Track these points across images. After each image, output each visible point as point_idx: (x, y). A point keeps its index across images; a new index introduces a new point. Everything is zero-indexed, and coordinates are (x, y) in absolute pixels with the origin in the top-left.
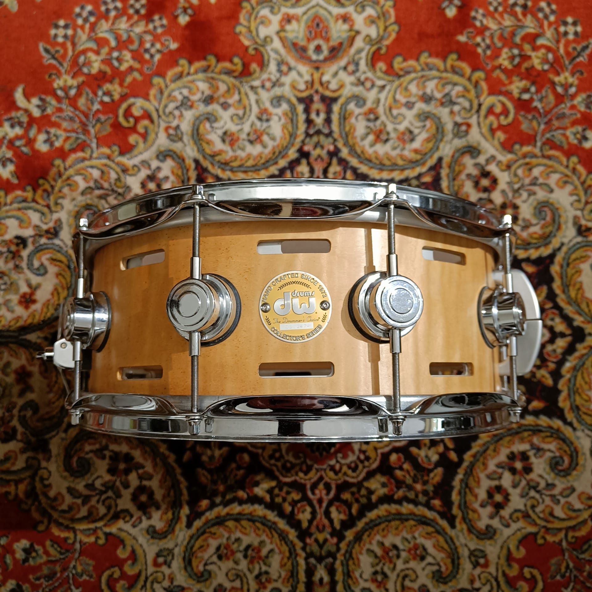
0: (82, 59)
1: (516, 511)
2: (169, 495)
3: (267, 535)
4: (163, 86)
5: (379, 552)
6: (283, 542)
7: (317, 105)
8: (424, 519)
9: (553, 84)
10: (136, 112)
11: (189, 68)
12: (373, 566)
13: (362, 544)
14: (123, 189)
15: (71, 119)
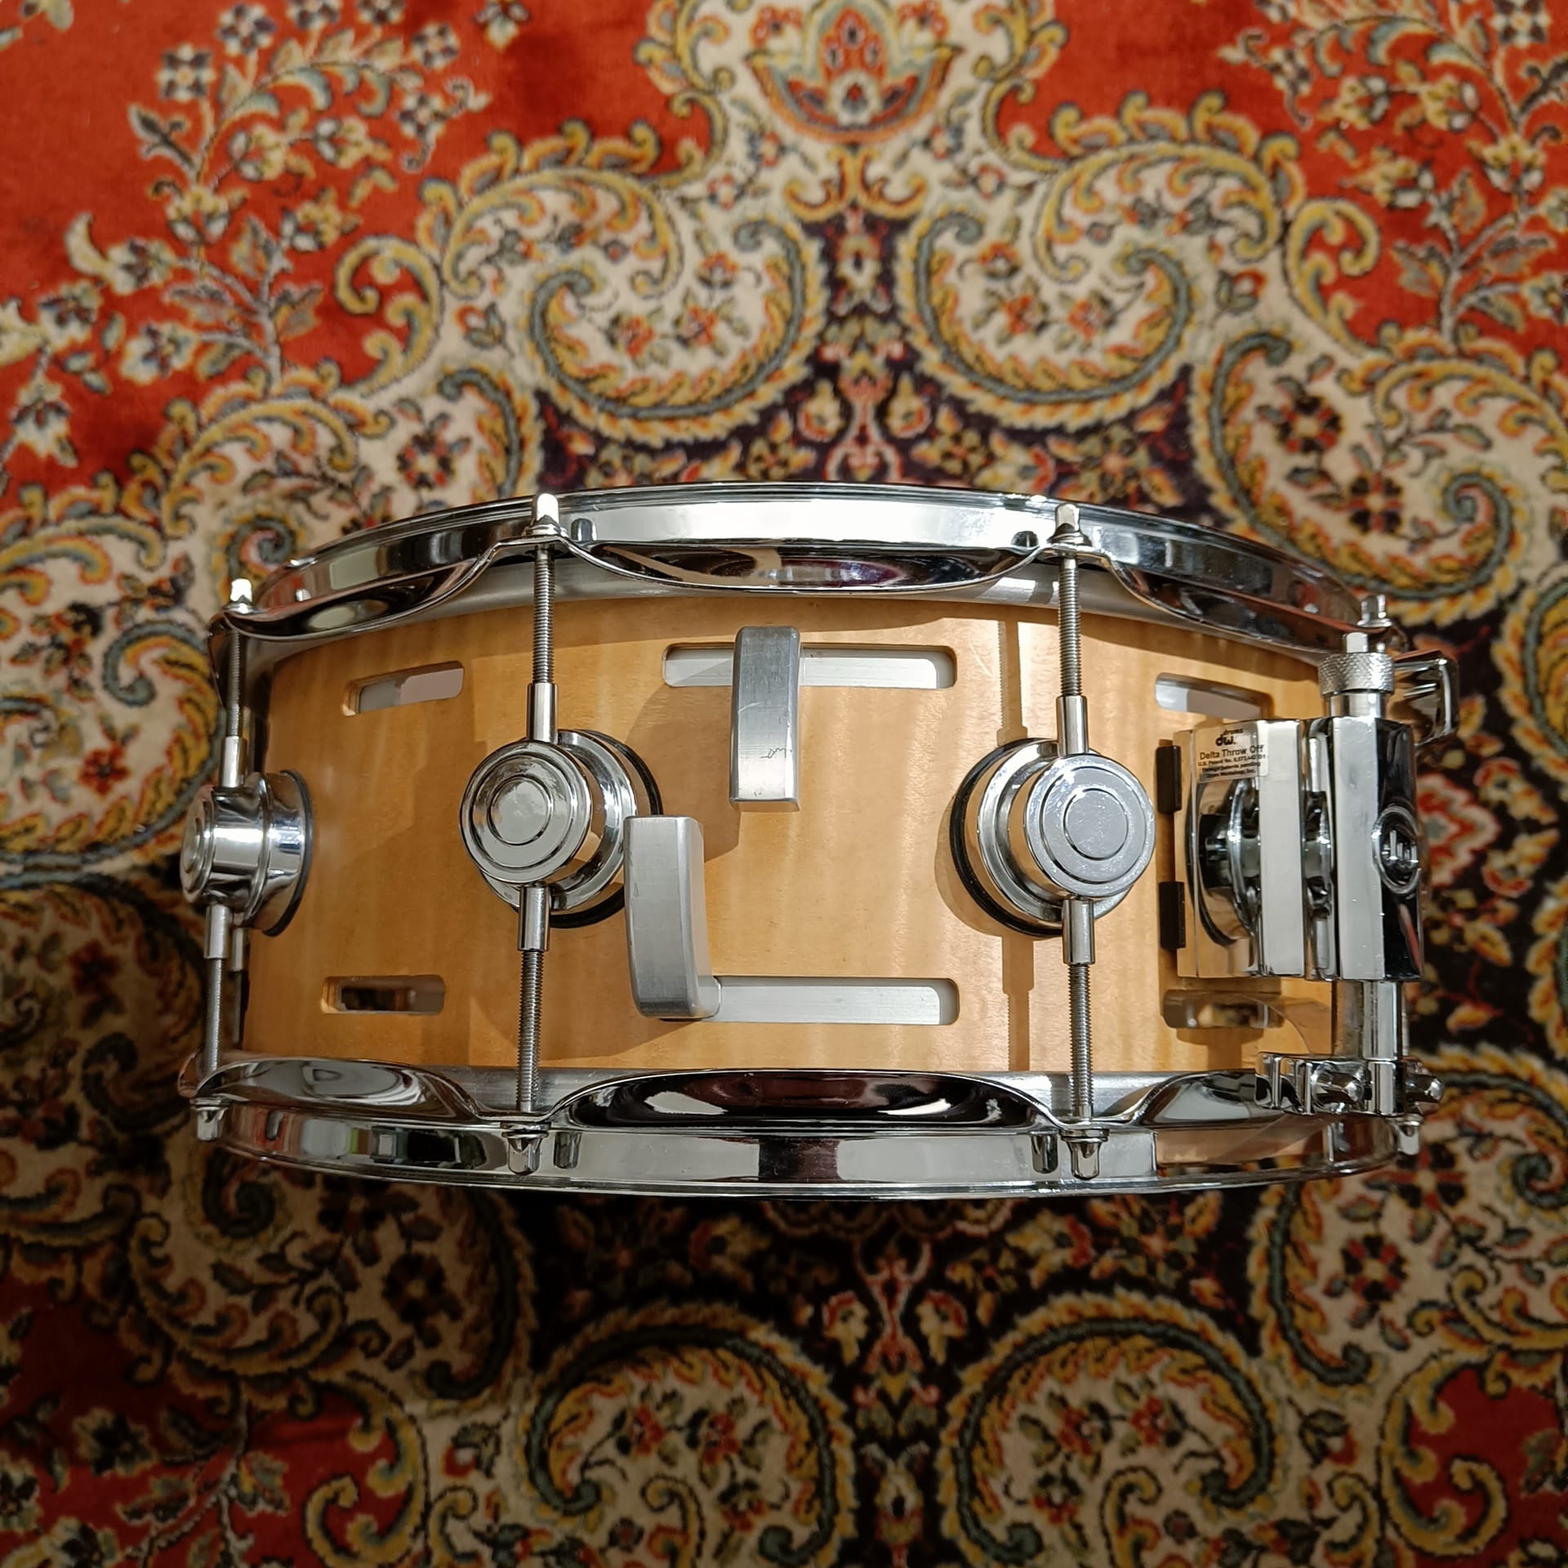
0: (239, 143)
1: (1425, 1305)
2: (483, 1279)
3: (749, 1384)
4: (451, 204)
5: (1054, 1423)
6: (792, 1402)
7: (856, 240)
8: (1172, 1333)
9: (1480, 164)
10: (384, 274)
11: (519, 158)
12: (1038, 1464)
13: (1006, 1404)
14: (352, 474)
15: (214, 298)
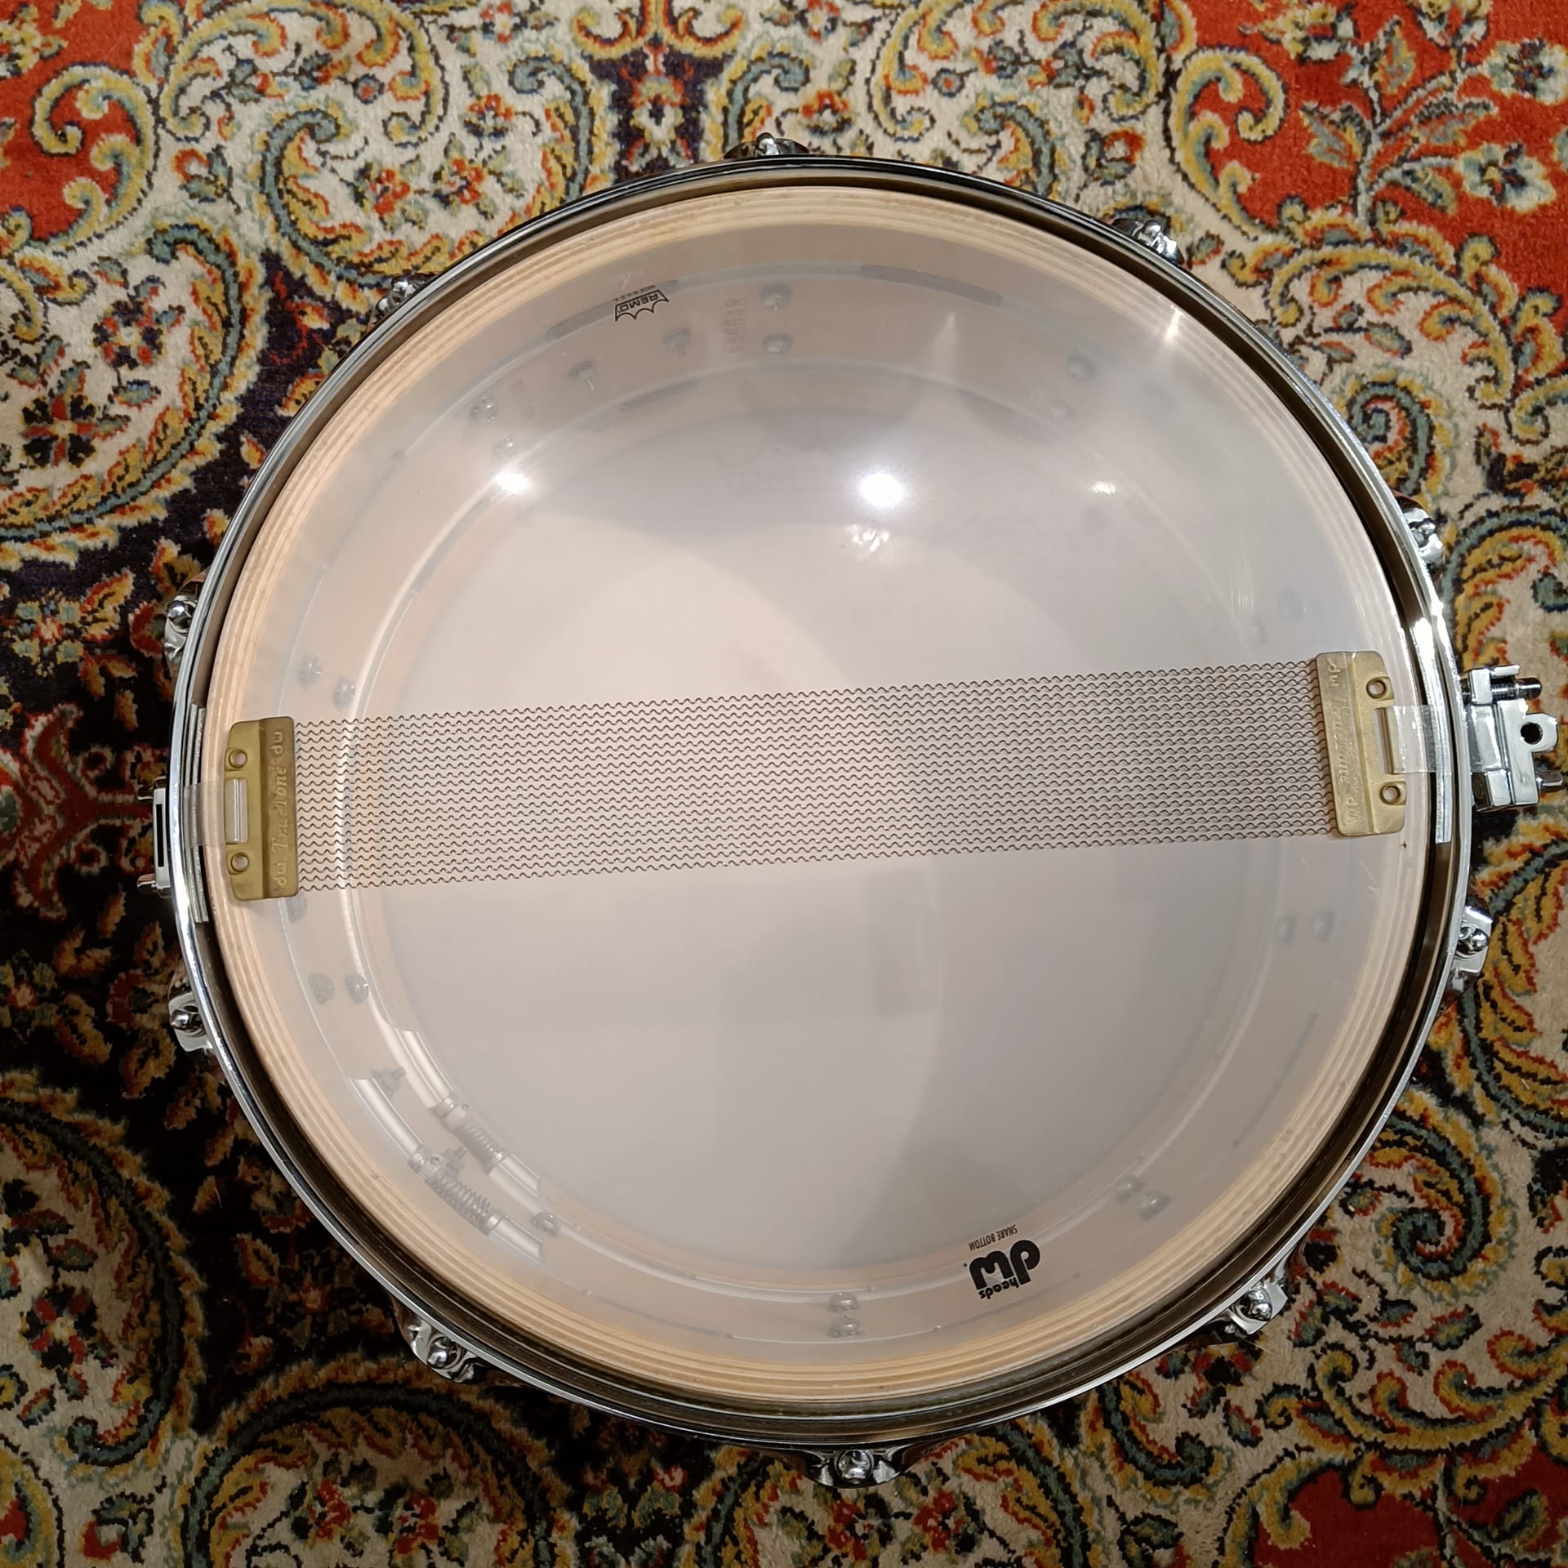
1: (1278, 1389)
2: (143, 1319)
3: (456, 1457)
4: (176, 29)
5: (822, 1519)
6: (507, 1482)
7: (656, 84)
9: (1413, 13)
10: (90, 108)
13: (764, 1494)
14: (39, 346)
